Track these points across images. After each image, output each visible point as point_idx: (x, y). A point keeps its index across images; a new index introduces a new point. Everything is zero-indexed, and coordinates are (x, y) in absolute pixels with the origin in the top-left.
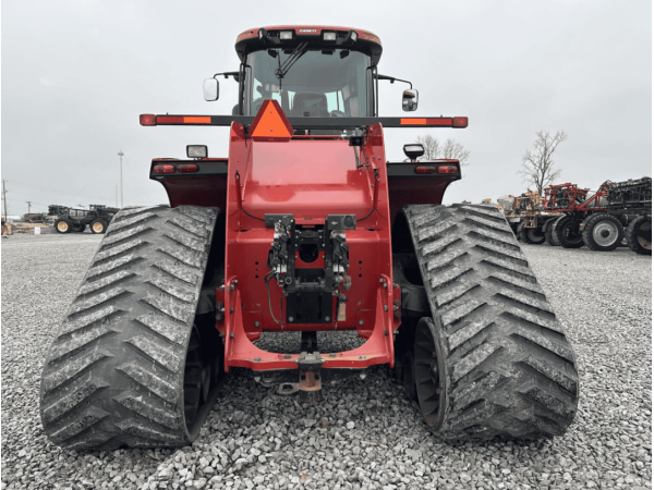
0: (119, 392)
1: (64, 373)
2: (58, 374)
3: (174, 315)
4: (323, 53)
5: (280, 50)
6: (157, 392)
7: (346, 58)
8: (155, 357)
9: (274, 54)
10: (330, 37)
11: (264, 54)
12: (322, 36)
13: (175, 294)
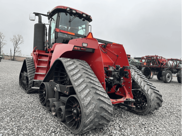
0: (101, 113)
1: (90, 109)
2: (89, 110)
3: (102, 91)
4: (80, 18)
5: (68, 14)
6: (109, 111)
7: (84, 21)
8: (107, 102)
9: (67, 15)
10: (84, 15)
11: (64, 13)
12: (83, 14)
13: (98, 85)
